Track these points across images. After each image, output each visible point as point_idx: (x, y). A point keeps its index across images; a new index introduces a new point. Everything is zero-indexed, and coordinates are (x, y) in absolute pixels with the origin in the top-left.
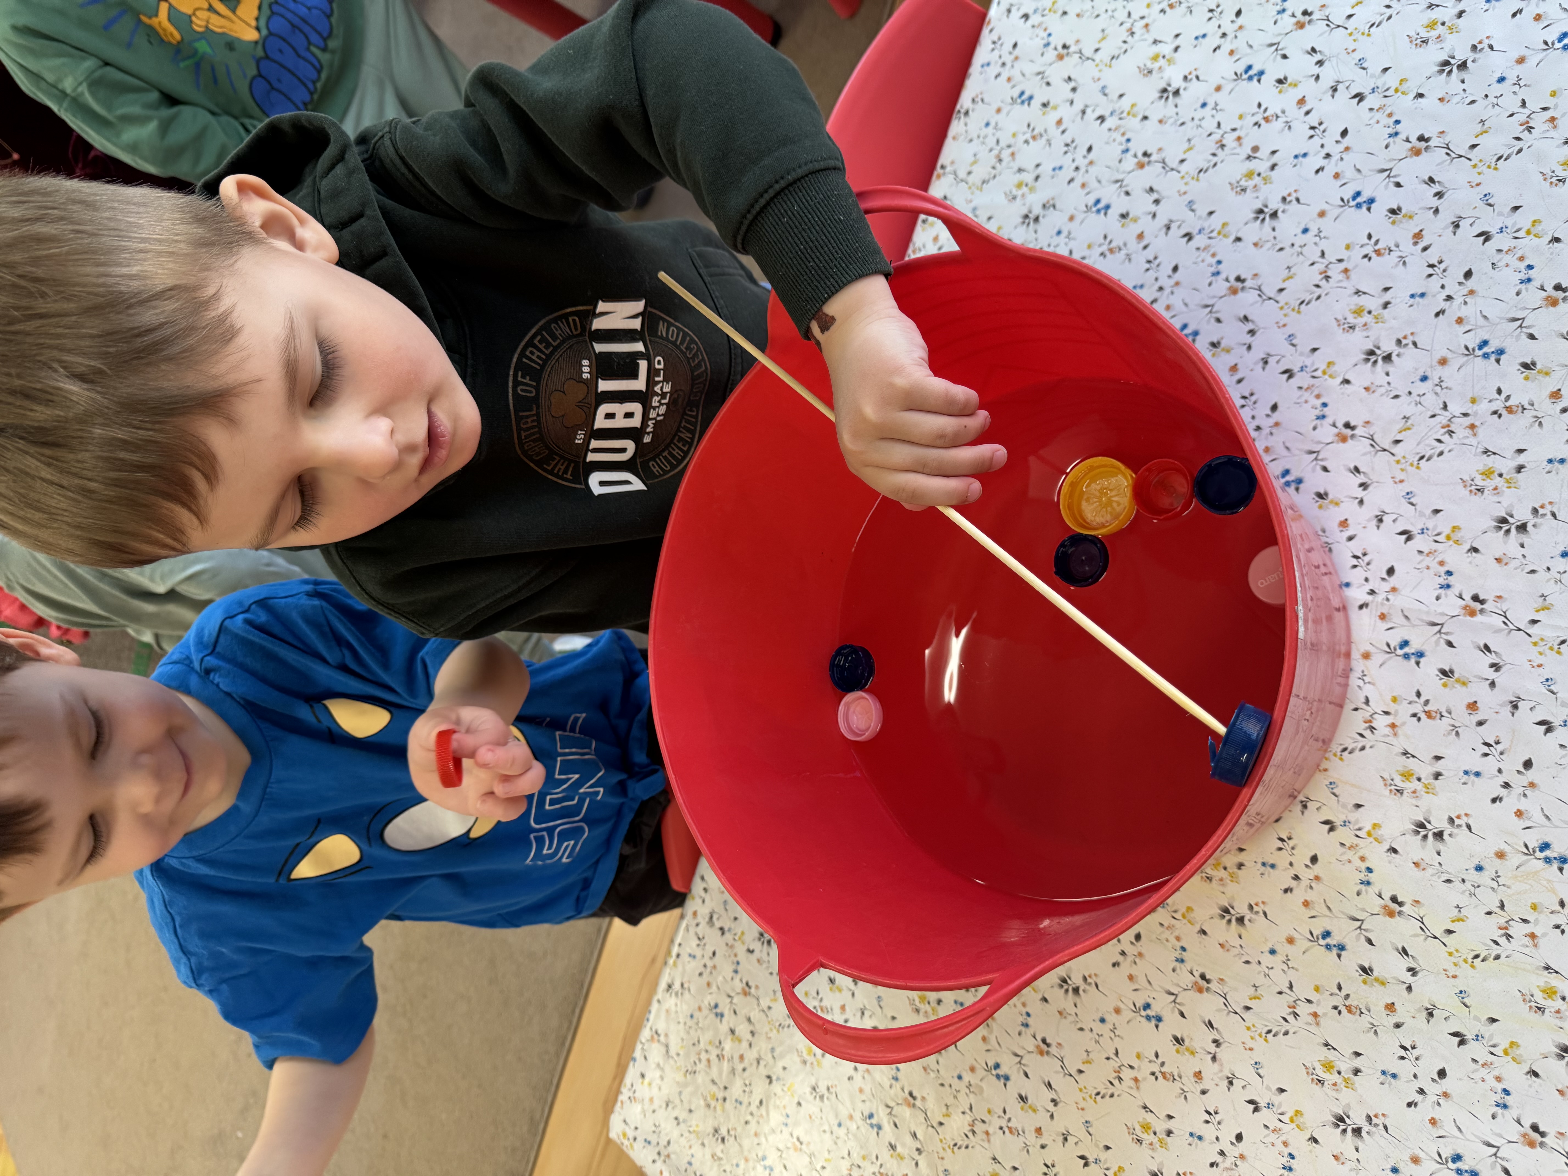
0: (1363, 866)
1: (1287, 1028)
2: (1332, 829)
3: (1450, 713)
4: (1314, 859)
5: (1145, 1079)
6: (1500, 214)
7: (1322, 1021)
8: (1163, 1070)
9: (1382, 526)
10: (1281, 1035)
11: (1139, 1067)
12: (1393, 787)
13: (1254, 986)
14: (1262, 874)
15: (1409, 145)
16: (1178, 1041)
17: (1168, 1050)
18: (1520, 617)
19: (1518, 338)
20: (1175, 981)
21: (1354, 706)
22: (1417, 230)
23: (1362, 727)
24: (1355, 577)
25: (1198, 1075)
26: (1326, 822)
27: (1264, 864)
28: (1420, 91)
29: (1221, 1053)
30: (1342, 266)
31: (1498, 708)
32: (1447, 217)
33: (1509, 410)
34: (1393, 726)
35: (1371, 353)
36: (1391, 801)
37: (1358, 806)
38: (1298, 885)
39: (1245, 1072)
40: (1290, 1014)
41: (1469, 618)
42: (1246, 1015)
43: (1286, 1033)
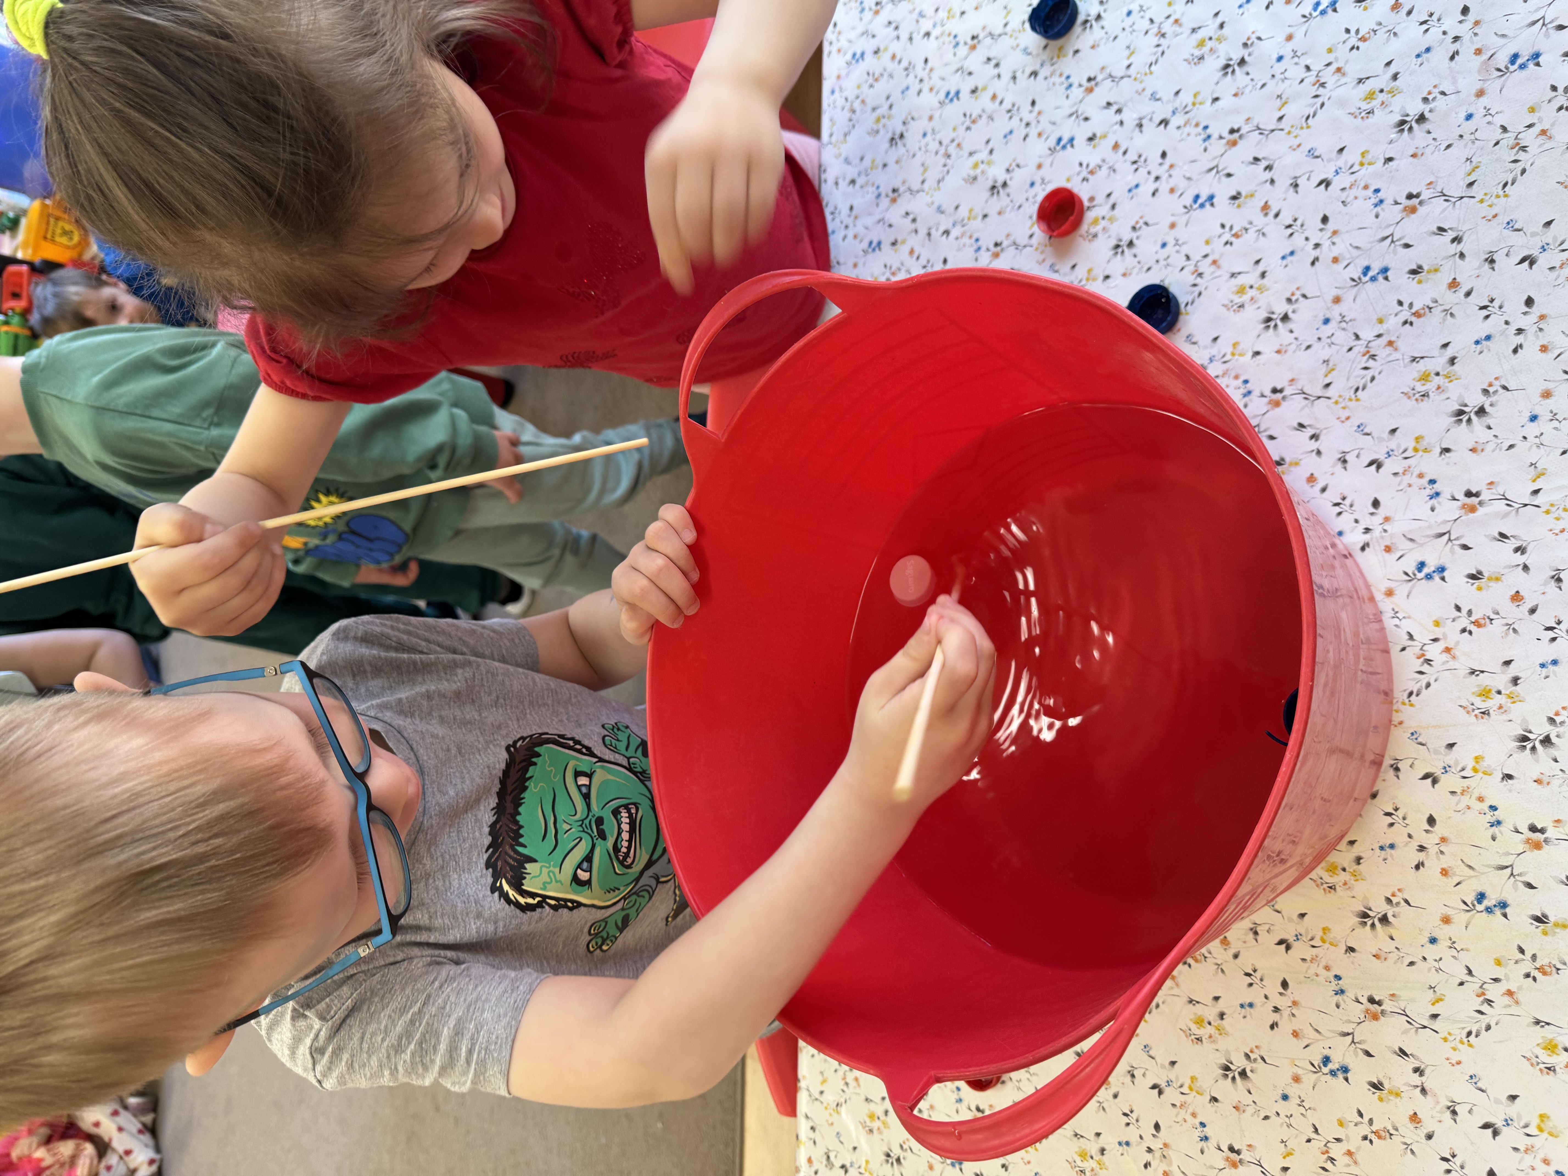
0: (1485, 806)
1: (1487, 1021)
2: (1435, 781)
3: (1498, 613)
4: (1431, 821)
5: (1358, 1148)
6: (1329, 160)
7: (1519, 996)
8: (1374, 1128)
9: (1348, 465)
10: (1483, 1032)
11: (1347, 1136)
12: (1477, 712)
13: (1431, 987)
14: (1385, 859)
15: (1224, 141)
16: (1376, 1086)
17: (1369, 1102)
18: (1521, 493)
19: (1395, 252)
20: (1345, 1018)
21: (1401, 647)
22: (1262, 203)
23: (1417, 665)
24: (1344, 522)
25: (1414, 1118)
26: (1426, 777)
27: (1382, 848)
28: (1215, 96)
29: (1428, 1080)
30: (1209, 260)
31: (1542, 589)
32: (1283, 182)
33: (1417, 314)
34: (1448, 650)
35: (1269, 320)
36: (1482, 727)
37: (1451, 746)
38: (1427, 855)
39: (1464, 1093)
40: (1483, 1003)
41: (1471, 515)
42: (1436, 1025)
43: (1488, 1028)
